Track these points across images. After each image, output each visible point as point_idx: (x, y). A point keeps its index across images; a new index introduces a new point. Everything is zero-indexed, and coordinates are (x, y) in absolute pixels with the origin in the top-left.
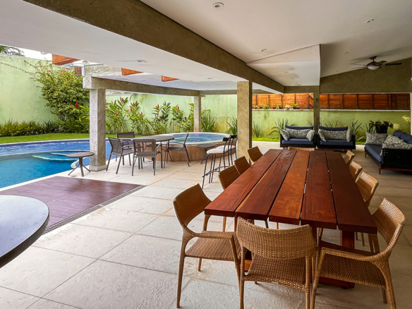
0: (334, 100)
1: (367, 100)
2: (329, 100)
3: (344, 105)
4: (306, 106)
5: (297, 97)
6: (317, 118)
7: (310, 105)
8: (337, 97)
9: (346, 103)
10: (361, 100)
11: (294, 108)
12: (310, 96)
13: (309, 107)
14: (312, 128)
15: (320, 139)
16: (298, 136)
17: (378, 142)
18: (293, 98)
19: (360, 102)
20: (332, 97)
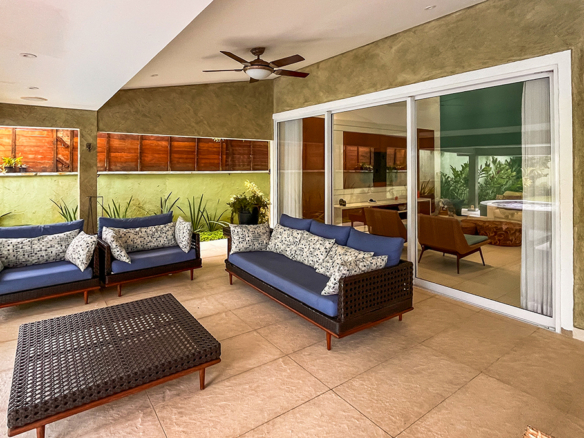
0: (122, 150)
1: (188, 153)
2: (110, 150)
3: (144, 161)
4: (49, 163)
5: (21, 141)
6: (89, 196)
7: (58, 161)
8: (127, 144)
9: (149, 158)
10: (178, 152)
11: (11, 169)
12: (59, 140)
13: (59, 166)
14: (80, 227)
15: (113, 259)
16: (34, 259)
17: (257, 246)
18: (8, 141)
19: (176, 156)
20: (116, 143)
